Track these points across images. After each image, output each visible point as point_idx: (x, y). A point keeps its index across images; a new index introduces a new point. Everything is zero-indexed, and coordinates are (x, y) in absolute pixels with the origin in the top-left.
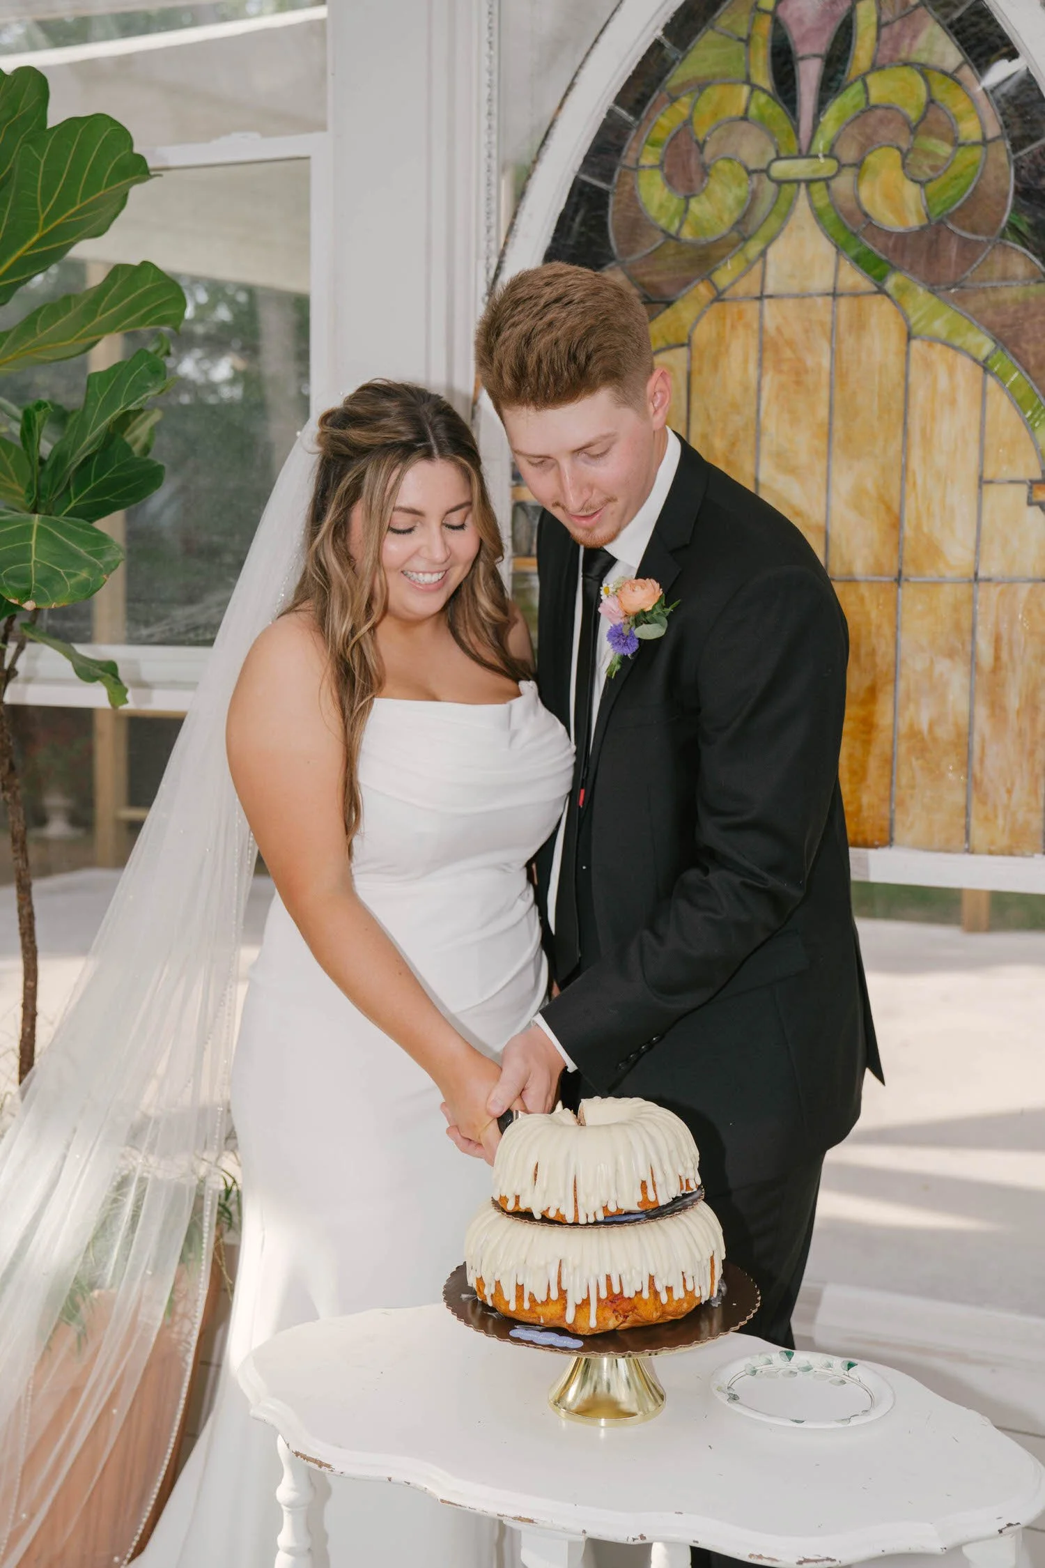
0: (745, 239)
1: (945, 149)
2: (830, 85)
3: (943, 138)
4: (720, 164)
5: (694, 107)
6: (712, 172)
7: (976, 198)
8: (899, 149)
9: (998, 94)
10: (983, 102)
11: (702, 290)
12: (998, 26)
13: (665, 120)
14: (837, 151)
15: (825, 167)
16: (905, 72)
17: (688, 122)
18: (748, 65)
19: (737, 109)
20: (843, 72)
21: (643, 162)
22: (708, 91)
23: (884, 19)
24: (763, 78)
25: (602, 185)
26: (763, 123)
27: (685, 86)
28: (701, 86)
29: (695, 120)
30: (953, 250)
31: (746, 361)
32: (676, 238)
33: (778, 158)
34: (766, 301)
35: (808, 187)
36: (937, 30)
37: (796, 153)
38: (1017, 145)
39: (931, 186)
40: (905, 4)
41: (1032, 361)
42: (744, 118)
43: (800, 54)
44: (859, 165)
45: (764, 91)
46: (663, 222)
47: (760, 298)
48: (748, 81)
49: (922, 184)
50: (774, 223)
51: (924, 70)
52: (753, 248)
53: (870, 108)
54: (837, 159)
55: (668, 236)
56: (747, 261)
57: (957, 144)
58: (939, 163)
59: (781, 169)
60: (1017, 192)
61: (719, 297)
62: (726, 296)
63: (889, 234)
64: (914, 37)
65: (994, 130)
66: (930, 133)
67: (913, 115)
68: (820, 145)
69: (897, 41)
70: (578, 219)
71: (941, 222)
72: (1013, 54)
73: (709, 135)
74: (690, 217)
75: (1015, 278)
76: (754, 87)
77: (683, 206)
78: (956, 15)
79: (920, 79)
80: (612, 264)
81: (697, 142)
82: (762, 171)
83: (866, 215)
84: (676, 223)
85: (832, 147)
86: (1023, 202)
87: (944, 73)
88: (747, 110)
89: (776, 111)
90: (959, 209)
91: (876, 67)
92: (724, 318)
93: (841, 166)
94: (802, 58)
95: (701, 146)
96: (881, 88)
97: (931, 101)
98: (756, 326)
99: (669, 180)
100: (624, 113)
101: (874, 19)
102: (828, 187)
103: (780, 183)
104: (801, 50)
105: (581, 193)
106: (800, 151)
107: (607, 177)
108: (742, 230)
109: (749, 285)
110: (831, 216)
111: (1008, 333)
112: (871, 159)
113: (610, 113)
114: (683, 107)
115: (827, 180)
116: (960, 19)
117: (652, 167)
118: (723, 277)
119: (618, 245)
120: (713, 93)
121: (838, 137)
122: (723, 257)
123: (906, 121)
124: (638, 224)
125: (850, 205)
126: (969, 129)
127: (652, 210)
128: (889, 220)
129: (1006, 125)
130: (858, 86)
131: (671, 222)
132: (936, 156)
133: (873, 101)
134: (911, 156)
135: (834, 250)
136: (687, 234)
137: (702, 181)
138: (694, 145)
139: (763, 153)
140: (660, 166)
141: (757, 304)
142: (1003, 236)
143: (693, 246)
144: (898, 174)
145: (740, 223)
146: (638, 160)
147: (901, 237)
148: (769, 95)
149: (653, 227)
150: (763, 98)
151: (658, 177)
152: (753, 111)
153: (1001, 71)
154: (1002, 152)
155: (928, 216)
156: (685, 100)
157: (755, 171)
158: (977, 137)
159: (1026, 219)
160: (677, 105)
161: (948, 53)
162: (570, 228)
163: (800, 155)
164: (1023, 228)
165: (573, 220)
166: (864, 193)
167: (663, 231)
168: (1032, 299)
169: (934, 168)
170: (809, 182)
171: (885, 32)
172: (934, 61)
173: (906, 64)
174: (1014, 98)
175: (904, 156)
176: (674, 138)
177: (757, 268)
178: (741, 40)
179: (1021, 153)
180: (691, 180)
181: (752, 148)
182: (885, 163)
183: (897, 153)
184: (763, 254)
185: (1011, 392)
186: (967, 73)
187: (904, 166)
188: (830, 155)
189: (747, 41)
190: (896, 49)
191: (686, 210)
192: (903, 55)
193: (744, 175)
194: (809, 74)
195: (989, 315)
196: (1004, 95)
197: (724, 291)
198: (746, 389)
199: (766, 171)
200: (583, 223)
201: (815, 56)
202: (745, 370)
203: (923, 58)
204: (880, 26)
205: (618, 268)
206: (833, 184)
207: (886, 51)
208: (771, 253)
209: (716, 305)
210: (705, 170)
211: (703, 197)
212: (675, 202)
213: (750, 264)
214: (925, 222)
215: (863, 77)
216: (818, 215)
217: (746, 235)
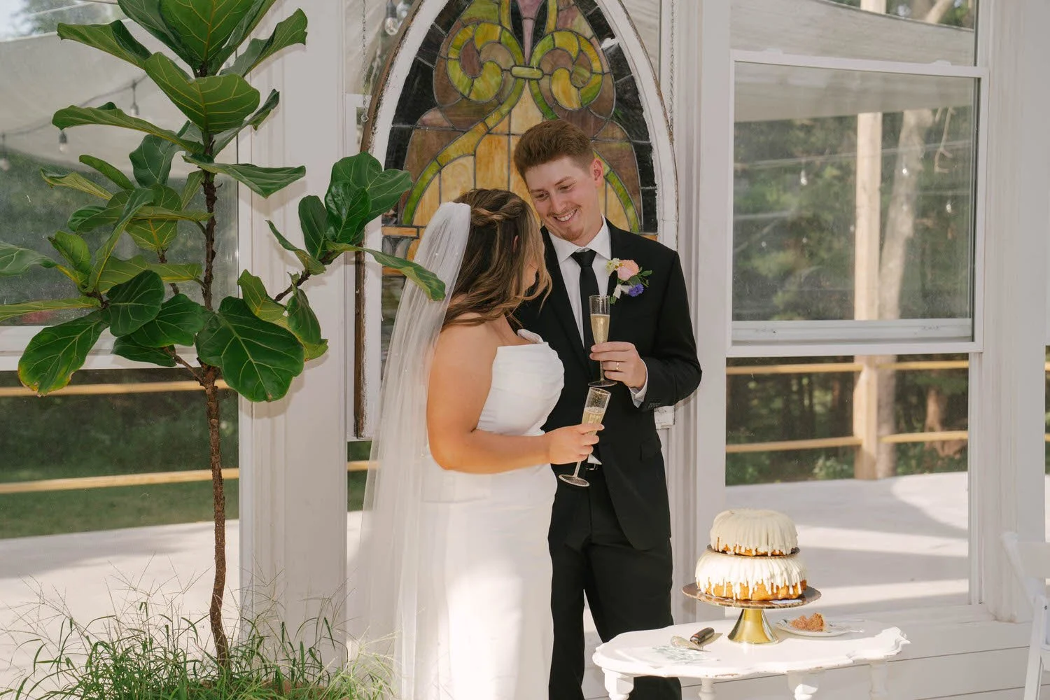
0: (501, 104)
1: (587, 74)
2: (538, 35)
3: (585, 68)
4: (488, 64)
5: (474, 31)
6: (484, 66)
7: (601, 99)
8: (569, 70)
9: (608, 52)
10: (601, 54)
11: (480, 127)
12: (606, 22)
13: (461, 37)
14: (542, 67)
15: (538, 74)
16: (569, 34)
17: (472, 39)
18: (499, 16)
19: (496, 37)
20: (544, 29)
21: (450, 56)
22: (482, 25)
23: (560, 8)
24: (507, 24)
25: (431, 65)
26: (507, 46)
27: (470, 20)
28: (479, 22)
29: (475, 39)
30: (592, 123)
31: (502, 166)
32: (467, 98)
33: (516, 65)
34: (511, 137)
35: (529, 82)
36: (582, 17)
37: (523, 64)
38: (616, 79)
39: (582, 90)
40: (569, 3)
41: (625, 178)
42: (500, 42)
43: (524, 16)
44: (551, 75)
45: (507, 30)
46: (460, 89)
47: (509, 135)
48: (500, 24)
49: (579, 89)
50: (513, 98)
51: (577, 35)
52: (505, 109)
53: (555, 48)
54: (542, 71)
55: (464, 97)
56: (502, 115)
57: (592, 72)
58: (586, 80)
59: (516, 70)
60: (617, 99)
61: (489, 132)
62: (492, 132)
63: (566, 110)
64: (573, 20)
65: (606, 69)
66: (581, 65)
67: (574, 55)
68: (534, 62)
69: (566, 18)
70: (417, 81)
71: (588, 108)
72: (613, 36)
73: (482, 48)
74: (474, 89)
75: (616, 138)
76: (503, 28)
77: (470, 82)
78: (590, 13)
79: (575, 39)
80: (436, 108)
81: (477, 50)
82: (508, 70)
83: (555, 99)
84: (467, 91)
85: (539, 65)
86: (620, 104)
87: (586, 38)
88: (500, 39)
89: (513, 42)
90: (594, 103)
91: (557, 30)
92: (492, 143)
93: (544, 75)
94: (525, 18)
95: (479, 53)
96: (561, 40)
97: (581, 51)
98: (506, 148)
99: (463, 68)
100: (439, 28)
101: (556, 7)
102: (538, 83)
103: (517, 78)
104: (524, 14)
105: (418, 67)
106: (525, 63)
107: (433, 61)
108: (499, 100)
109: (502, 127)
110: (540, 98)
111: (615, 163)
112: (556, 73)
113: (432, 26)
114: (469, 30)
115: (538, 80)
116: (591, 15)
117: (455, 59)
118: (491, 121)
119: (438, 97)
120: (484, 27)
121: (541, 60)
122: (490, 112)
123: (571, 58)
124: (449, 87)
125: (548, 94)
126: (596, 66)
127: (455, 83)
128: (564, 102)
129: (611, 68)
130: (550, 37)
131: (465, 89)
132: (583, 76)
133: (556, 46)
134: (574, 75)
135: (541, 115)
136: (473, 97)
137: (480, 71)
138: (475, 52)
139: (508, 61)
140: (459, 60)
141: (506, 137)
142: (612, 118)
143: (476, 103)
144: (568, 81)
145: (498, 96)
146: (448, 55)
147: (571, 112)
148: (511, 34)
149: (456, 91)
150: (507, 34)
151: (458, 66)
152: (503, 40)
153: (608, 43)
154: (609, 80)
155: (581, 104)
156: (471, 27)
157: (505, 70)
158: (599, 71)
159: (620, 111)
160: (466, 29)
161: (588, 31)
162: (413, 85)
163: (525, 66)
164: (619, 115)
165: (414, 80)
166: (554, 89)
167: (461, 93)
168: (623, 148)
169: (583, 82)
170: (530, 80)
171: (560, 14)
172: (581, 32)
173: (571, 31)
174: (615, 56)
175: (571, 74)
176: (466, 45)
177: (506, 119)
178: (497, 3)
179: (618, 82)
180: (474, 70)
181: (503, 58)
182: (562, 76)
183: (567, 72)
184: (509, 112)
185: (616, 191)
186: (594, 40)
187: (571, 79)
188: (539, 68)
189: (499, 4)
190: (565, 23)
191: (472, 85)
192: (569, 26)
193: (499, 71)
194: (528, 26)
195: (607, 154)
196: (610, 54)
197: (492, 129)
198: (502, 181)
199: (510, 71)
200: (420, 83)
201: (532, 19)
202: (502, 170)
203: (576, 30)
204: (558, 11)
205: (438, 111)
206: (541, 82)
207: (561, 23)
208: (513, 111)
209: (487, 136)
210: (481, 66)
211: (480, 78)
212: (466, 80)
213: (503, 117)
214: (580, 107)
215: (552, 33)
216: (534, 97)
217: (501, 102)
